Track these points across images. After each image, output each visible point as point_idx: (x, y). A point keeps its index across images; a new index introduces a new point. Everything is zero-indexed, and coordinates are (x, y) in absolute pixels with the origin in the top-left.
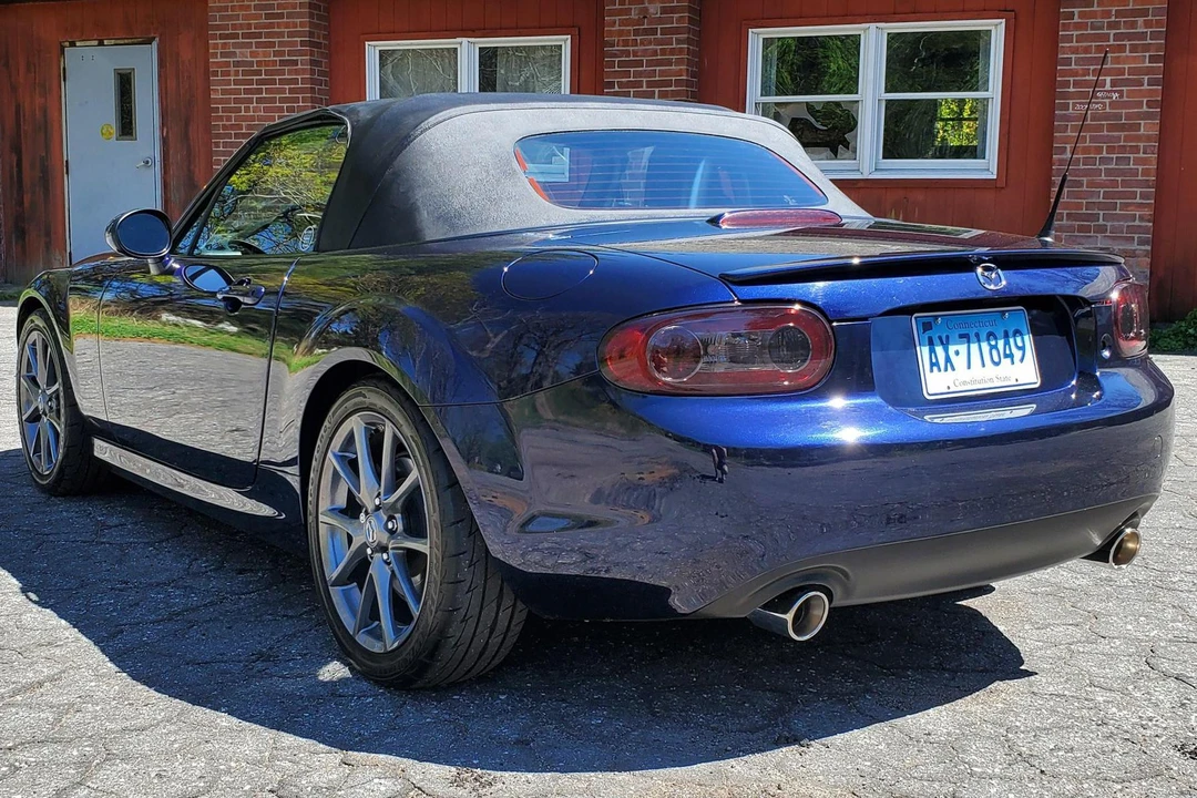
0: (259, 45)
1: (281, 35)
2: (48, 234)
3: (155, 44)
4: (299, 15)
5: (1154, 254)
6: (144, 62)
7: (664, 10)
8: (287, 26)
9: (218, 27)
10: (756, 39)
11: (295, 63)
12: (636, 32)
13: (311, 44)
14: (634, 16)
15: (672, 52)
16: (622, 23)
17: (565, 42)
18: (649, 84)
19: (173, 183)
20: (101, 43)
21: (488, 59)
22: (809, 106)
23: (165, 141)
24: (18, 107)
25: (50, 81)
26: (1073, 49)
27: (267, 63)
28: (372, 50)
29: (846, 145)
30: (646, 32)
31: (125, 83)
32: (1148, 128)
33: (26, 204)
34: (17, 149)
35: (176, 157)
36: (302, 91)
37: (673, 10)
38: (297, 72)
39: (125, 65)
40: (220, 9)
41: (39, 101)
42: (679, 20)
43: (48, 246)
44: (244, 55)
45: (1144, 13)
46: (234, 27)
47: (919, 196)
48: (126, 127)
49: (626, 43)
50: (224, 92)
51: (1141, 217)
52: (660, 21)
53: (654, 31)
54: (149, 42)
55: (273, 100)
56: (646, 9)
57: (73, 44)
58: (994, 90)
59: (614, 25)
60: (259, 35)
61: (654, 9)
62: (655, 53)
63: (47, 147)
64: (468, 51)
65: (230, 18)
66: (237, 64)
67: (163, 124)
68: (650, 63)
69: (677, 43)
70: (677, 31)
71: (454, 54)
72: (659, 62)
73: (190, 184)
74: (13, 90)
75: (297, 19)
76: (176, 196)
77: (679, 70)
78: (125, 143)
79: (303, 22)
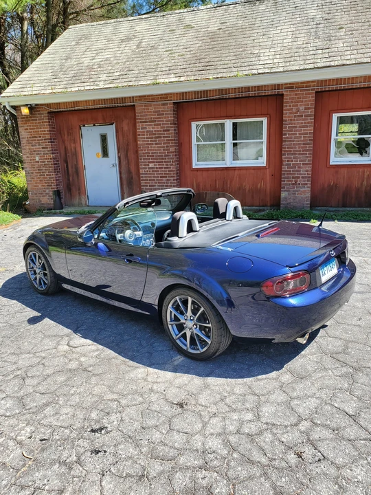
0: (155, 125)
1: (163, 121)
2: (79, 189)
3: (114, 125)
4: (170, 114)
6: (110, 131)
7: (305, 109)
8: (165, 118)
9: (140, 119)
10: (335, 117)
11: (169, 130)
12: (295, 116)
13: (174, 124)
14: (294, 111)
15: (308, 123)
16: (290, 113)
17: (265, 120)
18: (300, 134)
19: (123, 172)
20: (94, 125)
21: (235, 125)
23: (119, 158)
24: (65, 148)
25: (77, 139)
27: (158, 131)
28: (194, 124)
29: (366, 152)
30: (299, 116)
31: (104, 138)
33: (71, 179)
34: (66, 162)
35: (124, 163)
36: (171, 140)
37: (309, 108)
38: (169, 134)
39: (103, 132)
40: (140, 113)
41: (73, 145)
42: (311, 112)
43: (79, 193)
44: (149, 128)
46: (146, 119)
48: (105, 153)
49: (291, 120)
50: (143, 141)
52: (304, 112)
53: (302, 116)
54: (112, 124)
55: (161, 144)
56: (299, 108)
57: (84, 126)
59: (286, 114)
60: (155, 121)
61: (302, 108)
62: (302, 123)
63: (77, 161)
64: (228, 124)
65: (144, 116)
66: (147, 131)
67: (118, 152)
68: (300, 127)
69: (311, 120)
70: (310, 116)
71: (223, 125)
72: (304, 127)
73: (129, 172)
74: (64, 142)
75: (169, 116)
76: (124, 176)
77: (311, 129)
78: (105, 159)
79: (171, 117)
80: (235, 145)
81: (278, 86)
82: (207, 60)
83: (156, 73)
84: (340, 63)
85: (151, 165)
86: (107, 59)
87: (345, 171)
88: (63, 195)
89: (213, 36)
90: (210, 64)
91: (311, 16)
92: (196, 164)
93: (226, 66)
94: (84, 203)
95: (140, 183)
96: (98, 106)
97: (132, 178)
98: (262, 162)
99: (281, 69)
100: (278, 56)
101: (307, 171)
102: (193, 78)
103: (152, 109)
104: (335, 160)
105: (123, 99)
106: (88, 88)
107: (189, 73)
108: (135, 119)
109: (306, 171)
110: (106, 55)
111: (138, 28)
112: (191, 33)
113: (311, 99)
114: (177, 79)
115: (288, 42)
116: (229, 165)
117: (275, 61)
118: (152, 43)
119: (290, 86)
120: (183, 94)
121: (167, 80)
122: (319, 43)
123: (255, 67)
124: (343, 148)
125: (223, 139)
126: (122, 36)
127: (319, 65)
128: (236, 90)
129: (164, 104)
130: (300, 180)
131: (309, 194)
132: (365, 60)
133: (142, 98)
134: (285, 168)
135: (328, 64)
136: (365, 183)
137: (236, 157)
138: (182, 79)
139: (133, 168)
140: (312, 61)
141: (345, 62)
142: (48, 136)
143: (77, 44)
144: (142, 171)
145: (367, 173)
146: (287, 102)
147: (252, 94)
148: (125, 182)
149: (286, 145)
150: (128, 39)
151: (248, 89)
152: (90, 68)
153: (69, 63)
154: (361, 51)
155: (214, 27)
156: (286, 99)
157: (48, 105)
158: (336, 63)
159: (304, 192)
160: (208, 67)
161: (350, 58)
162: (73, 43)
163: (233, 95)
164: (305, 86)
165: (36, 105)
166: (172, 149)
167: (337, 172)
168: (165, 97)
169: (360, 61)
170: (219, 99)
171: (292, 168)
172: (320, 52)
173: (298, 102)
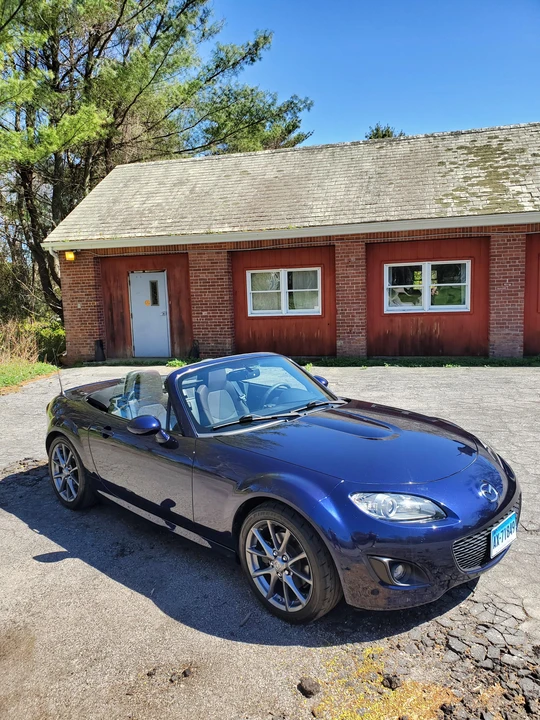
0: (208, 273)
1: (217, 269)
2: (124, 339)
3: (165, 272)
4: (224, 262)
5: (524, 335)
6: (161, 279)
7: (357, 259)
8: (219, 266)
9: (193, 267)
10: (386, 267)
11: (223, 279)
12: (347, 267)
13: (229, 272)
14: (346, 261)
15: (360, 273)
16: (342, 264)
17: (319, 270)
18: (352, 284)
19: (174, 319)
20: (144, 272)
21: (290, 274)
22: (405, 289)
23: (170, 306)
24: (111, 295)
25: (124, 286)
26: (495, 270)
27: (212, 279)
28: (248, 274)
29: (418, 301)
30: (350, 266)
31: (154, 286)
32: (521, 295)
33: (115, 328)
34: (111, 310)
35: (175, 312)
36: (226, 288)
37: (360, 259)
38: (223, 282)
39: (154, 279)
40: (193, 261)
41: (119, 292)
42: (362, 262)
43: (125, 344)
44: (203, 276)
45: (518, 258)
46: (199, 267)
47: (444, 317)
48: (155, 301)
49: (343, 270)
50: (196, 289)
51: (520, 323)
52: (355, 263)
53: (353, 266)
54: (163, 271)
55: (215, 292)
56: (350, 259)
57: (132, 272)
58: (468, 283)
59: (338, 264)
60: (209, 269)
61: (353, 259)
62: (353, 273)
63: (123, 309)
64: (283, 273)
65: (197, 263)
66: (201, 279)
67: (169, 300)
68: (352, 277)
69: (362, 269)
70: (361, 266)
71: (277, 274)
72: (355, 277)
73: (180, 320)
74: (109, 288)
75: (223, 264)
76: (175, 325)
77: (362, 279)
78: (155, 307)
79: (225, 265)
80: (291, 294)
81: (329, 238)
82: (261, 210)
83: (210, 222)
84: (384, 218)
85: (204, 313)
86: (159, 205)
87: (399, 319)
88: (105, 345)
89: (269, 185)
90: (264, 214)
91: (365, 168)
92: (251, 313)
93: (279, 217)
94: (129, 353)
95: (192, 332)
96: (149, 253)
97: (183, 326)
98: (317, 310)
99: (331, 223)
100: (329, 210)
102: (246, 228)
103: (205, 257)
104: (388, 309)
105: (175, 247)
106: (139, 235)
107: (243, 224)
108: (188, 267)
109: (360, 320)
110: (158, 199)
111: (191, 172)
112: (247, 181)
113: (361, 251)
114: (230, 229)
115: (340, 195)
116: (284, 314)
117: (327, 214)
118: (206, 189)
119: (342, 238)
120: (237, 243)
121: (221, 230)
122: (368, 198)
123: (306, 219)
124: (396, 296)
125: (278, 288)
126: (174, 179)
127: (366, 220)
128: (289, 241)
129: (218, 253)
130: (354, 329)
131: (364, 343)
132: (407, 217)
133: (195, 246)
134: (340, 316)
135: (373, 219)
136: (419, 331)
137: (292, 306)
138: (236, 229)
139: (184, 316)
140: (360, 215)
141: (389, 218)
142: (92, 283)
143: (126, 186)
144: (194, 320)
145: (420, 322)
146: (339, 253)
147: (305, 244)
148: (175, 332)
149: (339, 295)
150: (181, 183)
151: (301, 240)
152: (142, 214)
153: (118, 207)
154: (404, 208)
155: (271, 174)
156: (338, 250)
157: (95, 251)
158: (381, 219)
159: (359, 340)
160: (261, 217)
161: (393, 214)
162: (121, 185)
163: (286, 246)
164: (355, 238)
165: (82, 250)
166: (226, 298)
167: (391, 321)
168: (219, 246)
169: (402, 217)
170: (273, 249)
171: (346, 316)
172: (368, 206)
173: (349, 253)
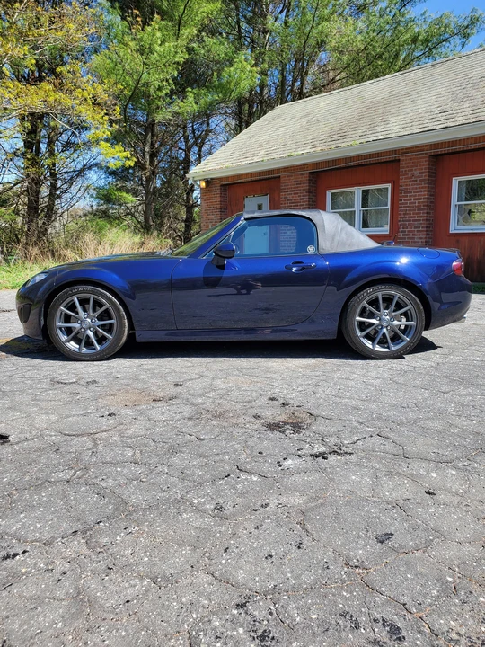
0: (294, 194)
1: (300, 190)
3: (268, 195)
4: (306, 183)
6: (265, 202)
7: (420, 173)
8: (302, 187)
9: (283, 189)
10: (455, 181)
11: (305, 199)
12: (410, 181)
13: (309, 192)
14: (409, 176)
15: (422, 187)
16: (406, 178)
17: (389, 186)
18: (414, 199)
20: (254, 196)
21: (364, 192)
25: (241, 209)
27: (297, 199)
28: (329, 193)
30: (413, 181)
37: (423, 173)
38: (305, 202)
39: (260, 202)
40: (284, 183)
42: (425, 176)
46: (288, 188)
49: (407, 185)
52: (418, 177)
53: (416, 181)
54: (266, 195)
56: (414, 173)
57: (247, 197)
59: (403, 179)
60: (294, 191)
61: (416, 173)
62: (416, 188)
64: (358, 191)
65: (286, 186)
66: (288, 200)
68: (414, 192)
69: (424, 184)
70: (424, 180)
71: (353, 193)
72: (417, 192)
74: (232, 211)
76: (272, 244)
77: (424, 194)
79: (306, 186)
80: (364, 212)
81: (395, 152)
82: (346, 130)
87: (466, 240)
96: (254, 179)
98: (386, 229)
100: (402, 123)
101: (421, 238)
102: (320, 148)
103: (292, 179)
104: (454, 228)
105: (272, 171)
106: (246, 162)
108: (280, 189)
112: (357, 105)
113: (424, 164)
114: (309, 150)
117: (396, 127)
118: (321, 118)
119: (406, 151)
120: (317, 164)
121: (301, 152)
124: (466, 214)
125: (353, 207)
126: (305, 112)
129: (302, 174)
133: (285, 169)
134: (401, 235)
135: (435, 127)
138: (312, 150)
140: (425, 125)
141: (450, 124)
142: (219, 207)
144: (281, 239)
146: (403, 168)
147: (372, 160)
149: (402, 212)
150: (307, 115)
152: (261, 145)
156: (403, 164)
157: (220, 179)
158: (442, 126)
160: (340, 137)
161: (458, 120)
163: (356, 163)
164: (420, 150)
165: (212, 179)
167: (458, 241)
168: (302, 168)
171: (407, 235)
172: (441, 114)
173: (413, 166)
